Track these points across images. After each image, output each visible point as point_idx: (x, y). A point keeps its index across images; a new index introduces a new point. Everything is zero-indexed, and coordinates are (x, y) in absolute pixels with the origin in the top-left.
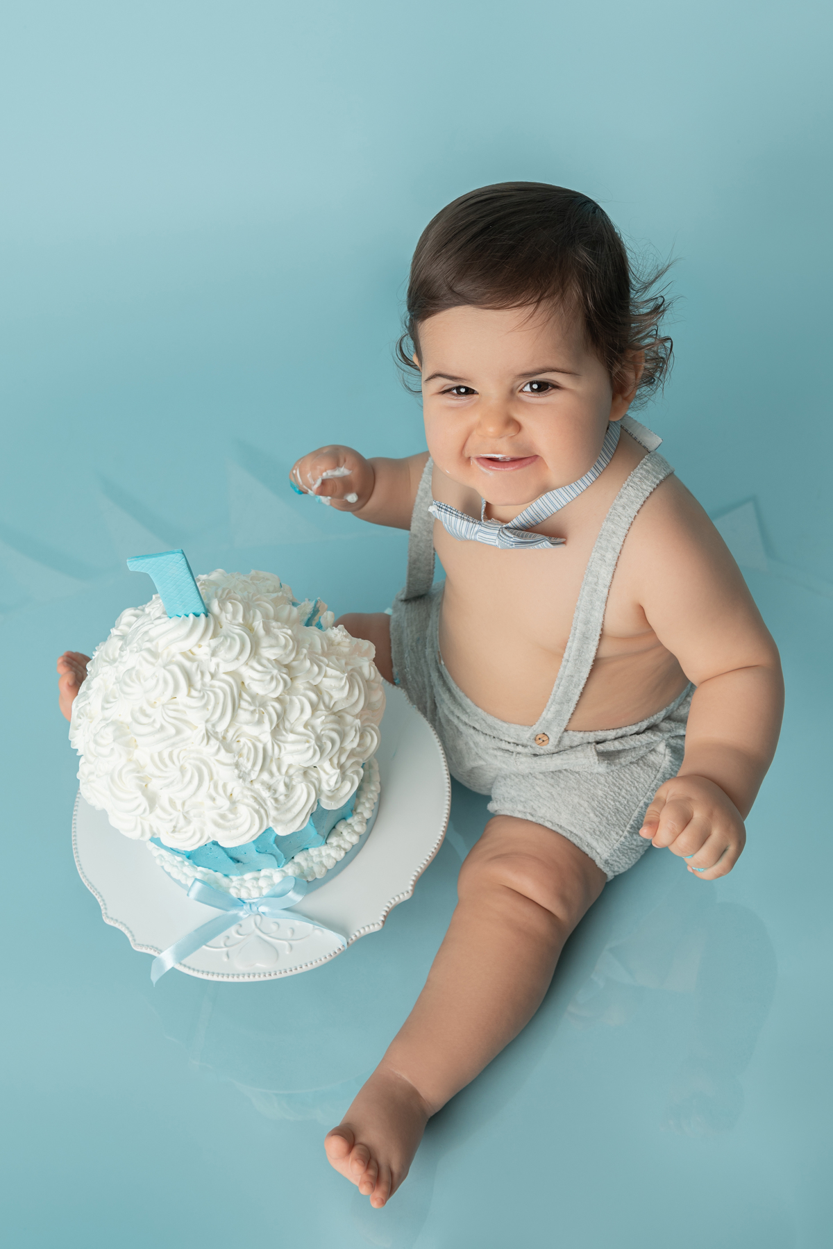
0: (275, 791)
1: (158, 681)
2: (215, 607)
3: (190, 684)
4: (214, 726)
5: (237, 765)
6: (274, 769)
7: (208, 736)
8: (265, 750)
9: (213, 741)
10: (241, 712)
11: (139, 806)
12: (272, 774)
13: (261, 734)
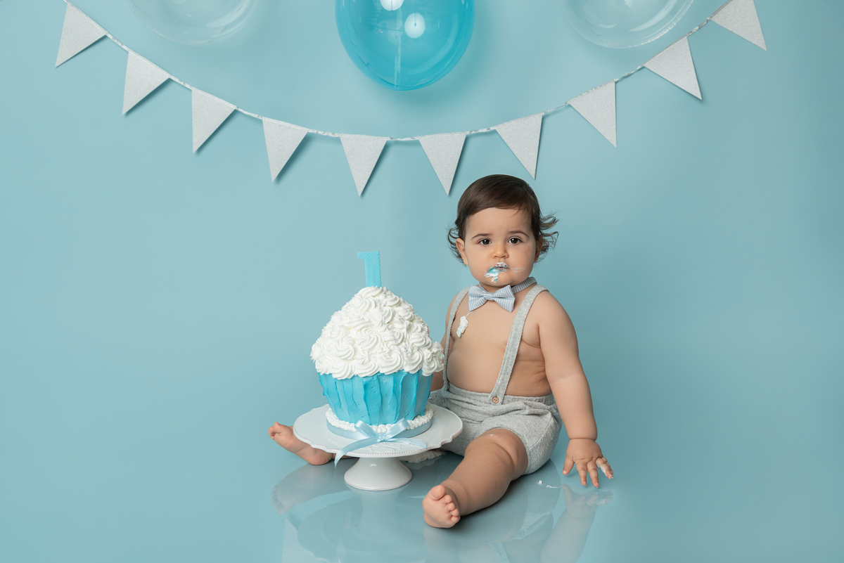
1: (363, 303)
2: (385, 289)
3: (376, 306)
4: (385, 319)
5: (393, 336)
6: (407, 343)
7: (382, 323)
9: (384, 326)
10: (395, 318)
11: (349, 352)
13: (402, 329)
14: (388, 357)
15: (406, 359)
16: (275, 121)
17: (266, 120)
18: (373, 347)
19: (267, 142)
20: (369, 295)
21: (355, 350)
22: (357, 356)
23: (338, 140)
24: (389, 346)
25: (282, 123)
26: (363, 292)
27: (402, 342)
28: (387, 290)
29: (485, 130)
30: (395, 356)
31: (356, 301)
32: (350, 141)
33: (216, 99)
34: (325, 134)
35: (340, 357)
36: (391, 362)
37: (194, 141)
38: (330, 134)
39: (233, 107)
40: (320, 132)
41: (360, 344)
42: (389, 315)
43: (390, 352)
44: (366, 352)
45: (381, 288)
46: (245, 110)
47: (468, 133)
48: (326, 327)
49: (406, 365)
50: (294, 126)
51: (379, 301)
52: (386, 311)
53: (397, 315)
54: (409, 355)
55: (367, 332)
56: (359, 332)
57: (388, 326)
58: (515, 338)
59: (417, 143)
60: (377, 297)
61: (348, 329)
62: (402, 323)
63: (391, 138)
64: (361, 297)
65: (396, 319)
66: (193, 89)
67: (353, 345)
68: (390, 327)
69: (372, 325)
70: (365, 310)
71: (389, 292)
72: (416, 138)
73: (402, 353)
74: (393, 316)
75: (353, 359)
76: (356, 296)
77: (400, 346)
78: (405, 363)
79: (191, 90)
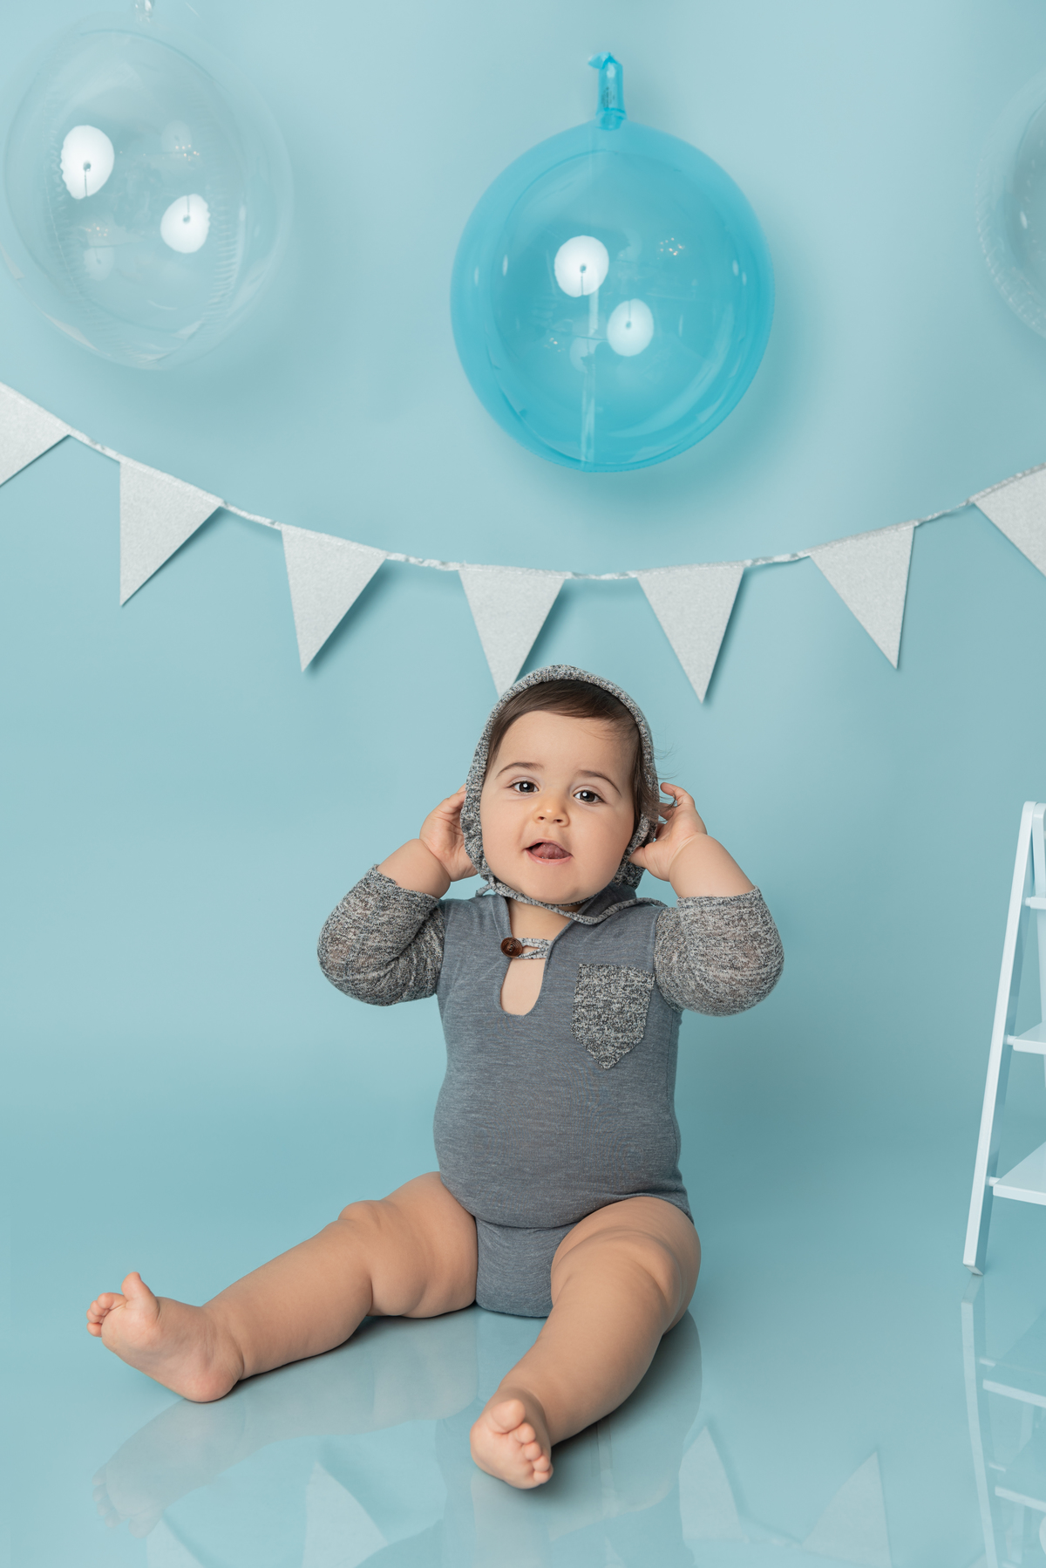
16: (311, 535)
17: (290, 532)
19: (291, 582)
23: (454, 580)
25: (325, 538)
29: (785, 558)
32: (479, 581)
33: (178, 483)
34: (426, 564)
37: (122, 578)
38: (435, 563)
39: (215, 502)
40: (412, 560)
46: (242, 509)
47: (748, 563)
50: (354, 546)
59: (634, 589)
63: (575, 574)
66: (123, 460)
72: (633, 575)
79: (118, 463)
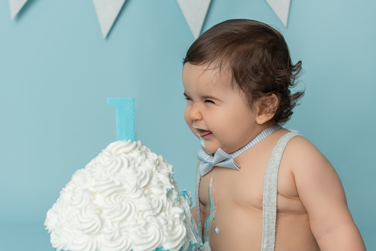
0: (167, 223)
1: (112, 161)
2: (139, 143)
3: (129, 165)
5: (150, 204)
6: (167, 213)
7: (137, 187)
8: (163, 204)
9: (138, 191)
11: (95, 224)
12: (166, 215)
13: (162, 194)
14: (144, 231)
15: (166, 234)
18: (125, 219)
20: (120, 151)
21: (102, 222)
22: (105, 229)
24: (145, 216)
26: (113, 146)
27: (161, 211)
28: (142, 145)
30: (153, 230)
31: (103, 158)
35: (83, 230)
36: (147, 238)
41: (108, 215)
42: (145, 177)
43: (147, 225)
44: (116, 225)
45: (135, 142)
48: (66, 189)
49: (166, 242)
51: (133, 159)
52: (142, 173)
53: (154, 178)
54: (170, 228)
55: (117, 198)
56: (107, 199)
57: (143, 192)
58: (270, 190)
60: (130, 154)
61: (92, 194)
62: (162, 187)
64: (111, 153)
65: (154, 182)
67: (99, 215)
68: (146, 192)
69: (124, 190)
70: (115, 171)
71: (145, 147)
73: (161, 227)
74: (151, 178)
75: (99, 233)
76: (105, 152)
77: (158, 218)
78: (165, 239)
